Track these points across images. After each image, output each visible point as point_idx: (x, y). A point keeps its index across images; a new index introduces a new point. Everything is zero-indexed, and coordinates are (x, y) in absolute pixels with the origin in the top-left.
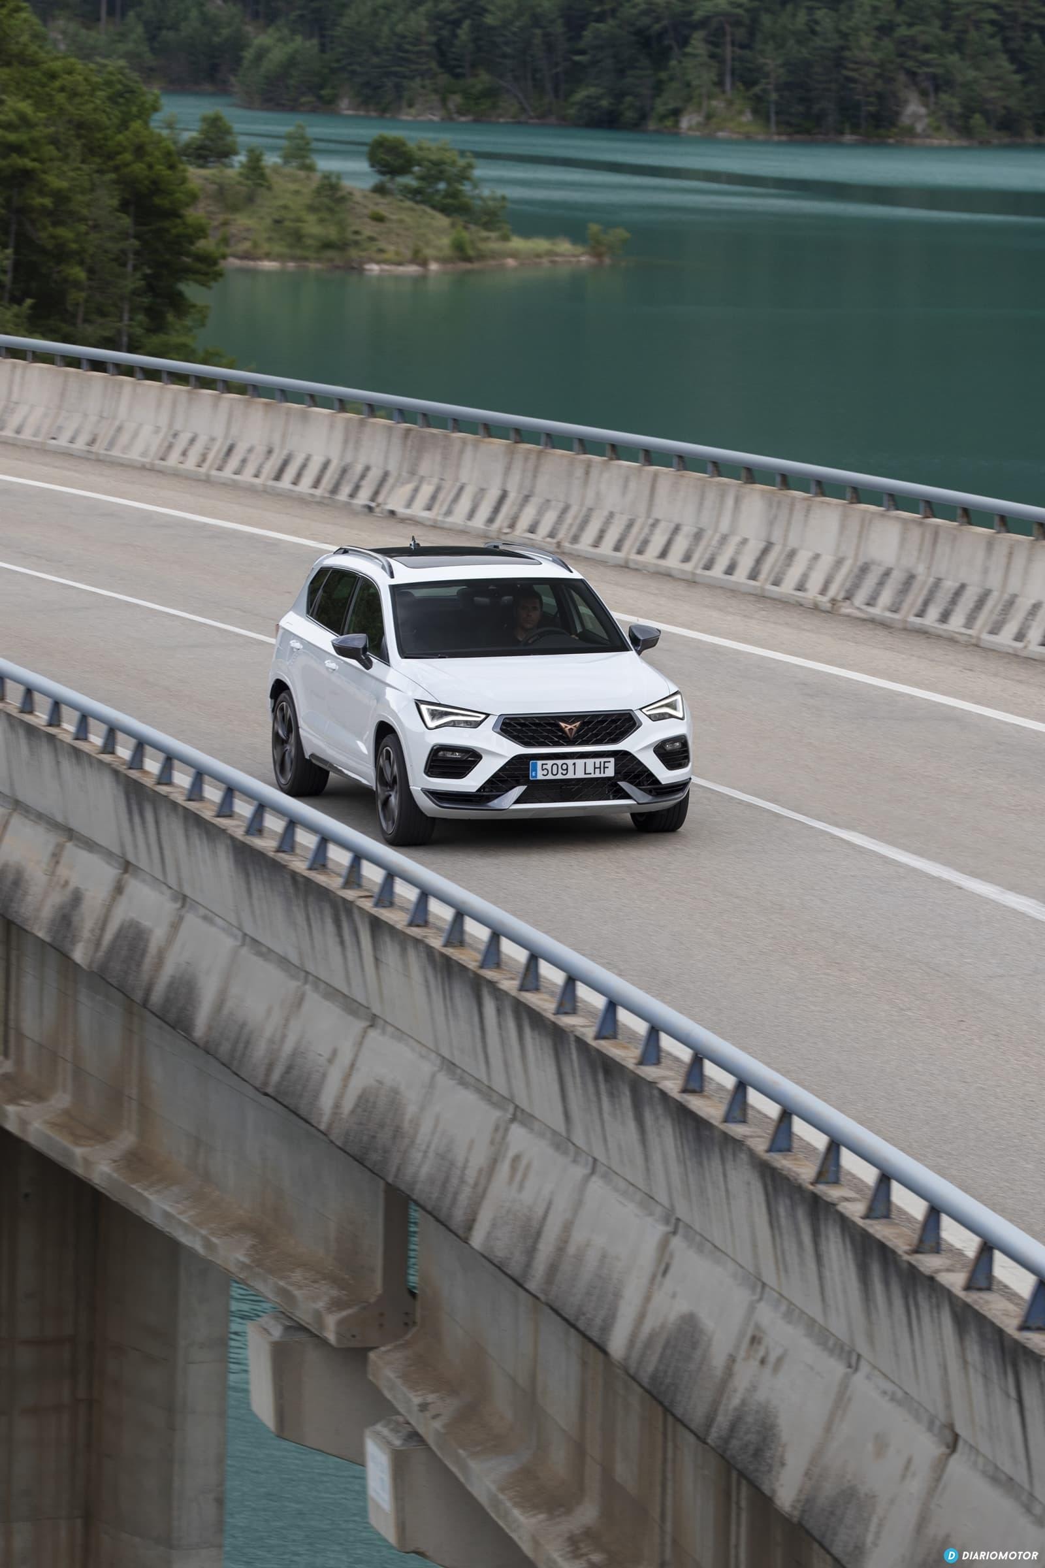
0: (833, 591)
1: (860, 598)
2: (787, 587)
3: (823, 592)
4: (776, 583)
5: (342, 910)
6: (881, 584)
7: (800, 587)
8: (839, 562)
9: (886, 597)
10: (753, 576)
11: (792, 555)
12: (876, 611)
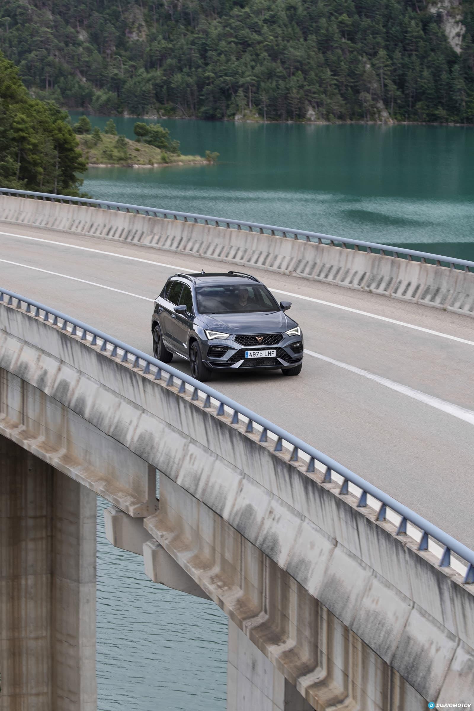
0: (290, 268)
1: (299, 270)
2: (275, 267)
3: (287, 268)
4: (271, 266)
5: (133, 375)
6: (305, 266)
7: (279, 267)
8: (292, 259)
9: (307, 270)
10: (264, 264)
11: (276, 257)
12: (304, 275)
